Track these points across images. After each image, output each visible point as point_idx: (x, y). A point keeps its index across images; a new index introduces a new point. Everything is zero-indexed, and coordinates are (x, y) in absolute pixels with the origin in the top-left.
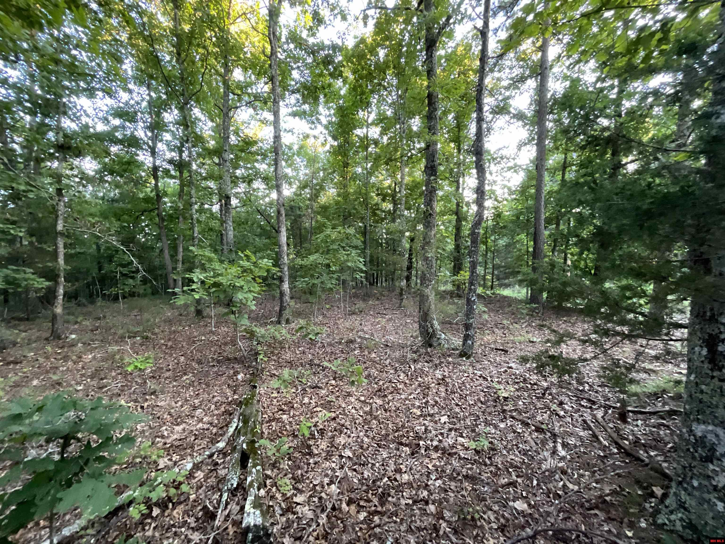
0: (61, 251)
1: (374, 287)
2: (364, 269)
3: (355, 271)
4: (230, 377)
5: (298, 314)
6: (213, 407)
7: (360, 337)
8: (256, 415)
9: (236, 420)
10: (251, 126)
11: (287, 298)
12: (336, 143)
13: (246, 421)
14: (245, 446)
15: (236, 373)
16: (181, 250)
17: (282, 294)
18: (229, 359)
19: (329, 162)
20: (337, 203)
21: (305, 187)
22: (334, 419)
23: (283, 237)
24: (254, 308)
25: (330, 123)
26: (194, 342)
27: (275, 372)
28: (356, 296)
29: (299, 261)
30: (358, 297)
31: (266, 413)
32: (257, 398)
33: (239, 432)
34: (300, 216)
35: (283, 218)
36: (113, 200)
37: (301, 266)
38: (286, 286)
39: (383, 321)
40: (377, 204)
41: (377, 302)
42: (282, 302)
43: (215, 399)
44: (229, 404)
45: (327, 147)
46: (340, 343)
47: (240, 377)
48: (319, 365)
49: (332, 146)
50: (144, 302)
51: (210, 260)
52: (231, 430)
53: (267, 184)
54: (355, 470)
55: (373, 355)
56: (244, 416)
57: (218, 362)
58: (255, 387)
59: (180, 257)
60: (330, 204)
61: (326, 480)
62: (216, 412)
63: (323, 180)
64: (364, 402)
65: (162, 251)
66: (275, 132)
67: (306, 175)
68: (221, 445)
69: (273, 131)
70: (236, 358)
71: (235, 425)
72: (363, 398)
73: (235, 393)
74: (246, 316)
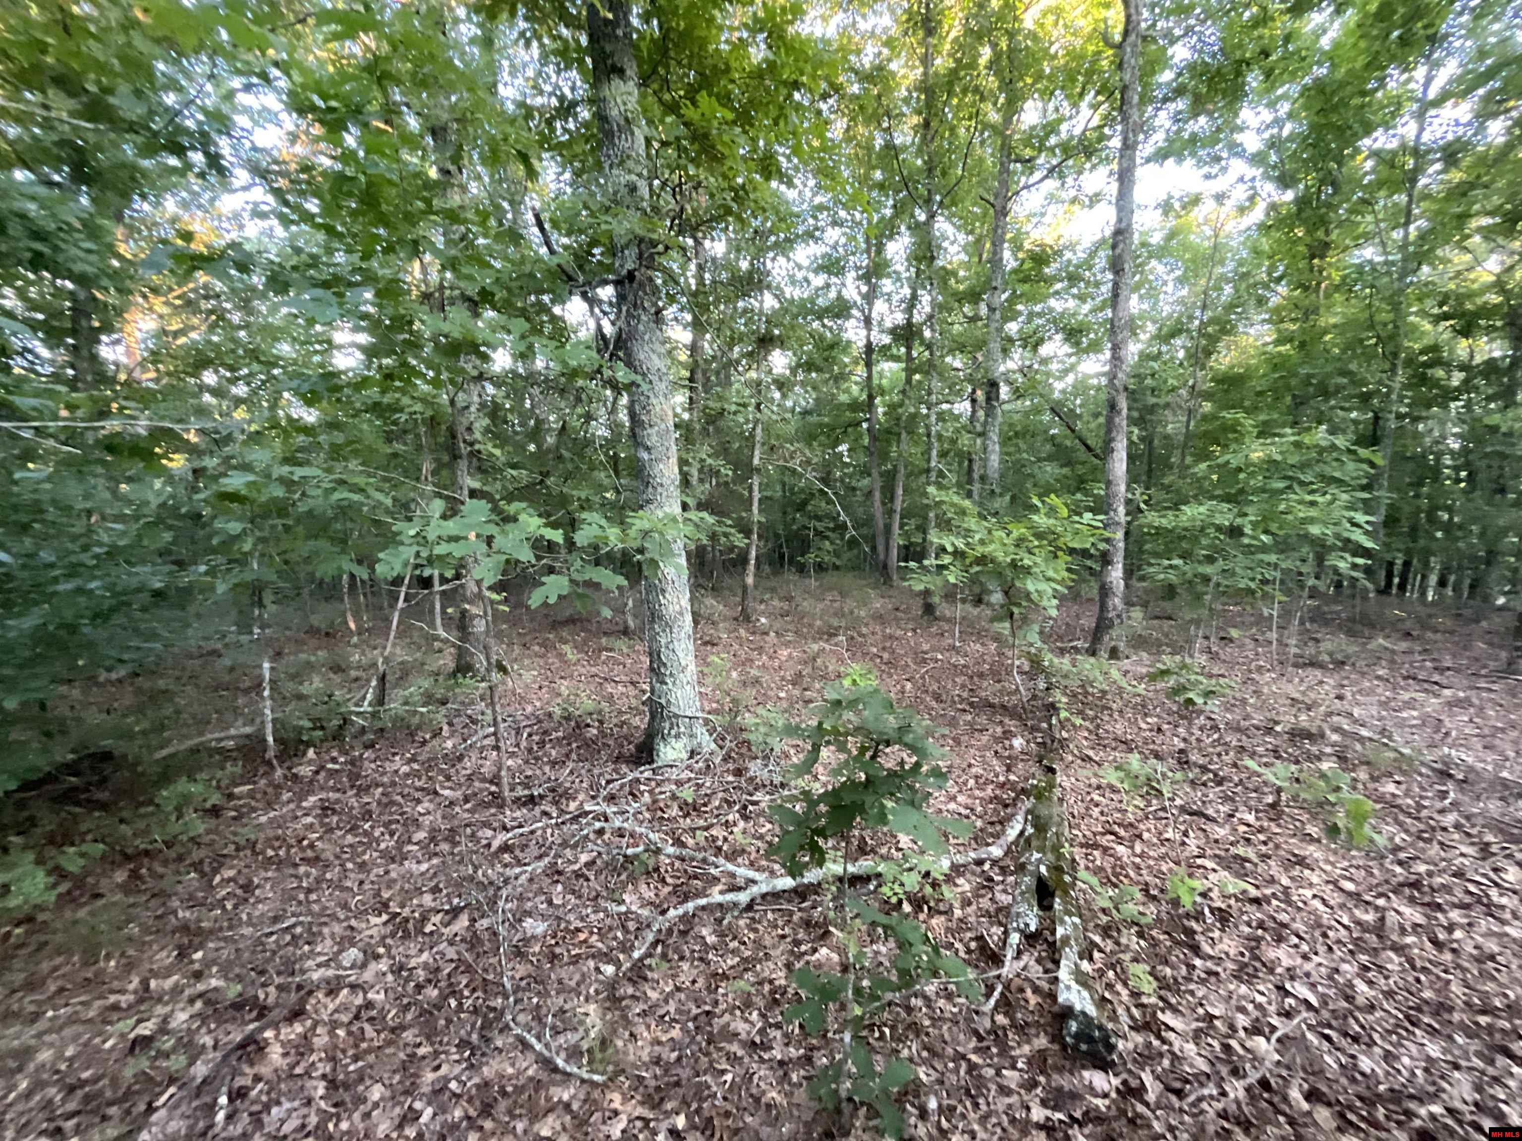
0: (756, 495)
1: (1393, 600)
2: (1369, 544)
3: (1333, 548)
4: (997, 740)
5: (1139, 642)
6: (972, 782)
7: (1337, 730)
8: (1060, 825)
9: (1020, 818)
10: (1047, 220)
11: (1117, 602)
12: (1289, 196)
13: (1041, 826)
14: (1043, 869)
15: (1008, 734)
16: (900, 492)
17: (1105, 591)
18: (992, 706)
19: (1256, 252)
20: (1276, 363)
21: (1175, 333)
22: (1256, 901)
23: (1119, 465)
24: (1054, 613)
25: (1274, 144)
26: (924, 661)
27: (1091, 753)
28: (1318, 617)
29: (1152, 518)
30: (1326, 623)
31: (1078, 826)
32: (1057, 792)
33: (1028, 841)
34: (1152, 409)
35: (1122, 421)
36: (806, 413)
37: (1160, 531)
38: (1116, 574)
39: (1432, 704)
40: (1435, 348)
41: (1404, 645)
42: (1103, 607)
43: (974, 770)
44: (1002, 786)
45: (1258, 214)
46: (1269, 731)
47: (1018, 743)
48: (1204, 769)
49: (1273, 207)
50: (848, 580)
51: (963, 512)
52: (1012, 833)
53: (1078, 344)
54: (1328, 1038)
55: (1391, 788)
56: (1036, 818)
57: (971, 704)
58: (1052, 771)
59: (898, 505)
60: (1248, 368)
61: (1242, 1021)
62: (977, 793)
63: (1230, 307)
64: (1356, 896)
65: (869, 494)
66: (1120, 220)
67: (1181, 302)
68: (996, 851)
69: (1113, 219)
70: (1003, 707)
71: (1018, 827)
72: (1349, 886)
73: (1009, 769)
74: (1036, 628)
